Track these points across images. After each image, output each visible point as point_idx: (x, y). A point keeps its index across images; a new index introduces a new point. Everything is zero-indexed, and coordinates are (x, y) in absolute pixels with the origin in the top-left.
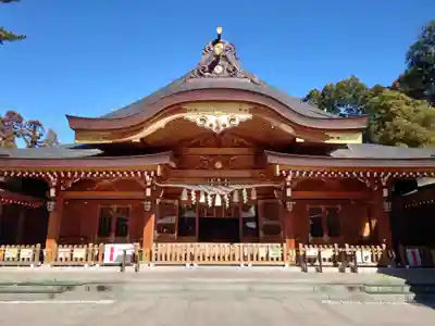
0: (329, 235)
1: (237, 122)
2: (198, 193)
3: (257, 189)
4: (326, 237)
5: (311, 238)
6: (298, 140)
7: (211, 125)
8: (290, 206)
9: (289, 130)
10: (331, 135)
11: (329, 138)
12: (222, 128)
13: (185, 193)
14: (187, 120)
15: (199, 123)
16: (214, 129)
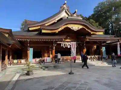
1: (79, 29)
2: (65, 44)
3: (77, 43)
6: (91, 33)
9: (90, 31)
12: (76, 30)
14: (69, 28)
15: (71, 28)
16: (74, 30)
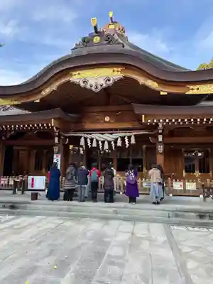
0: (200, 172)
1: (111, 82)
2: (92, 140)
3: (135, 135)
4: (197, 173)
5: (184, 174)
6: (162, 93)
7: (91, 86)
8: (160, 148)
10: (191, 87)
11: (189, 89)
12: (99, 88)
13: (82, 140)
15: (82, 85)
16: (93, 89)
